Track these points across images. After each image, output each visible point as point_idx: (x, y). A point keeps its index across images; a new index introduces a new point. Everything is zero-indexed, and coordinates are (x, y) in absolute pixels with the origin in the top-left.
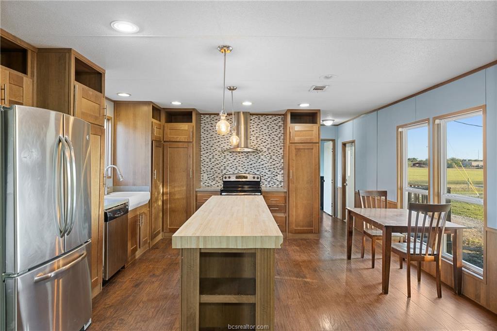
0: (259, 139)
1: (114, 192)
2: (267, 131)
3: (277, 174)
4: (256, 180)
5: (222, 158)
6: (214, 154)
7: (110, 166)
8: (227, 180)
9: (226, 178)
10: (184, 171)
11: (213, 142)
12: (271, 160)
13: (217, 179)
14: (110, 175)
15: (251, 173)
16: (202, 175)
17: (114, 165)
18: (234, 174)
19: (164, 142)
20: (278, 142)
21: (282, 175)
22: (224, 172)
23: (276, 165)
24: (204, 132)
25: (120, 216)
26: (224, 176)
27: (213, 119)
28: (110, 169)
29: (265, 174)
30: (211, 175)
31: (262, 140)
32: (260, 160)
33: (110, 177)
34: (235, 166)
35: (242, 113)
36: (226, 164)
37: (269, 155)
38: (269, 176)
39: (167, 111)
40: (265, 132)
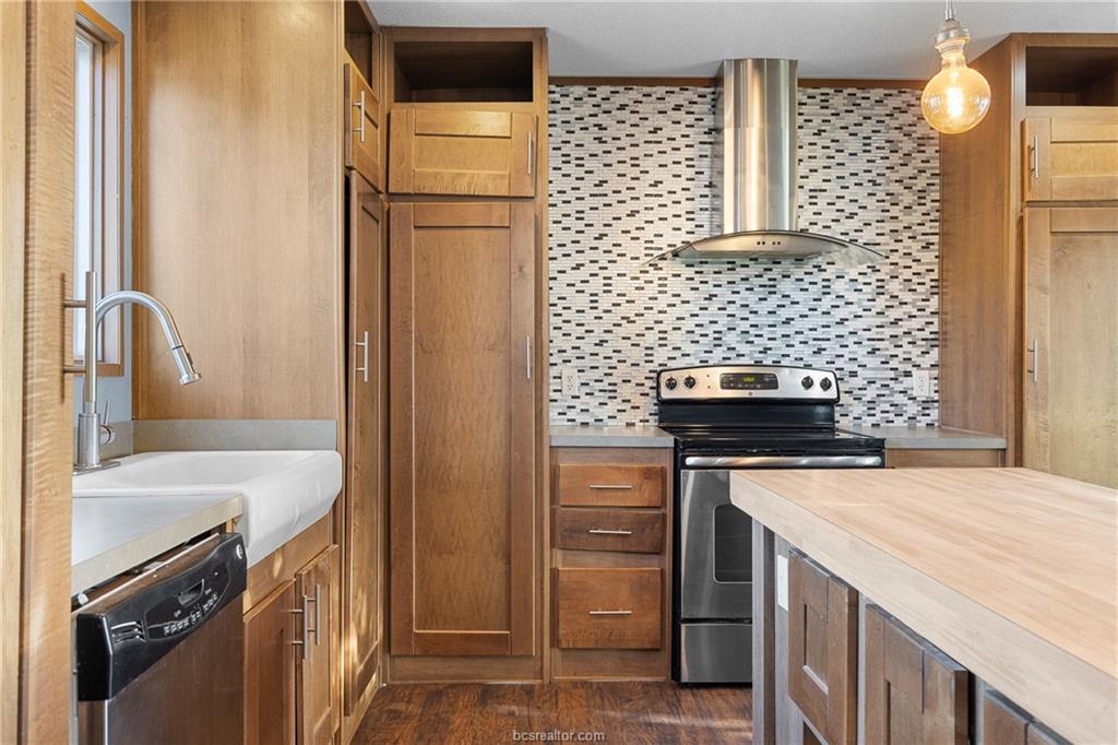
0: (822, 200)
1: (136, 452)
2: (859, 164)
3: (909, 367)
4: (816, 392)
5: (652, 290)
6: (612, 271)
7: (114, 294)
8: (682, 393)
9: (672, 385)
10: (491, 349)
11: (607, 214)
12: (881, 302)
13: (625, 391)
14: (113, 357)
15: (785, 362)
16: (554, 371)
17: (135, 288)
18: (704, 364)
19: (392, 196)
20: (916, 217)
21: (935, 372)
22: (661, 356)
23: (905, 325)
24: (566, 169)
25: (200, 624)
26: (665, 377)
27: (605, 106)
28: (113, 318)
29: (854, 367)
30: (598, 374)
31: (840, 204)
32: (827, 302)
33: (117, 370)
34: (710, 330)
35: (750, 62)
36: (669, 320)
37: (873, 278)
38: (870, 374)
39: (399, 38)
40: (852, 166)
